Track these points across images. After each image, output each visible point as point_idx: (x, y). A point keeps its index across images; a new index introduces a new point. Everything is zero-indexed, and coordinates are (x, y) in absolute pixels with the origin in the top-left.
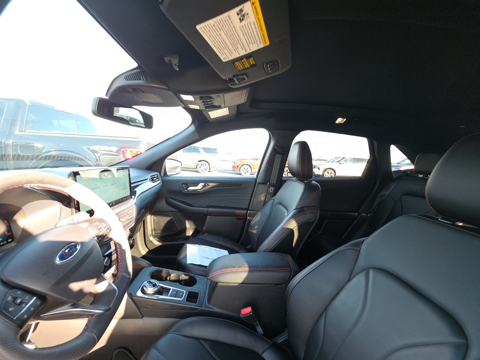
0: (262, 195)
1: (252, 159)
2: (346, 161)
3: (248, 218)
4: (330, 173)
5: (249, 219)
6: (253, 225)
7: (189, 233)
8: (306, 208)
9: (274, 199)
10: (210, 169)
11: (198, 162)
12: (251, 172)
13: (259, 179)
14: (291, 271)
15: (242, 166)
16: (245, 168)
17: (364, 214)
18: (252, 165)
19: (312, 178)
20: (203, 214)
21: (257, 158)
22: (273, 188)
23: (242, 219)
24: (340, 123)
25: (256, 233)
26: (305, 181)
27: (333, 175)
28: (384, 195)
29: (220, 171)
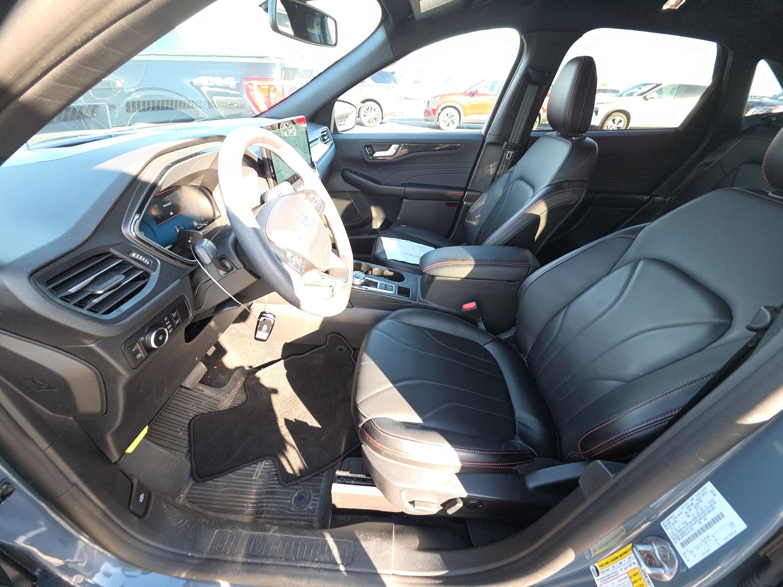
0: (491, 166)
1: (461, 94)
2: (660, 92)
3: (465, 203)
4: (617, 121)
5: (465, 205)
6: (473, 213)
7: (377, 224)
8: (567, 183)
9: (511, 172)
10: (382, 118)
11: (361, 102)
12: (460, 122)
13: (491, 136)
14: (530, 267)
15: (442, 110)
16: (447, 115)
17: (660, 198)
18: (463, 107)
19: (588, 132)
20: (397, 196)
21: (474, 90)
22: (512, 152)
23: (454, 205)
24: (673, 8)
25: (477, 224)
26: (574, 138)
27: (622, 126)
28: (709, 164)
29: (401, 122)
